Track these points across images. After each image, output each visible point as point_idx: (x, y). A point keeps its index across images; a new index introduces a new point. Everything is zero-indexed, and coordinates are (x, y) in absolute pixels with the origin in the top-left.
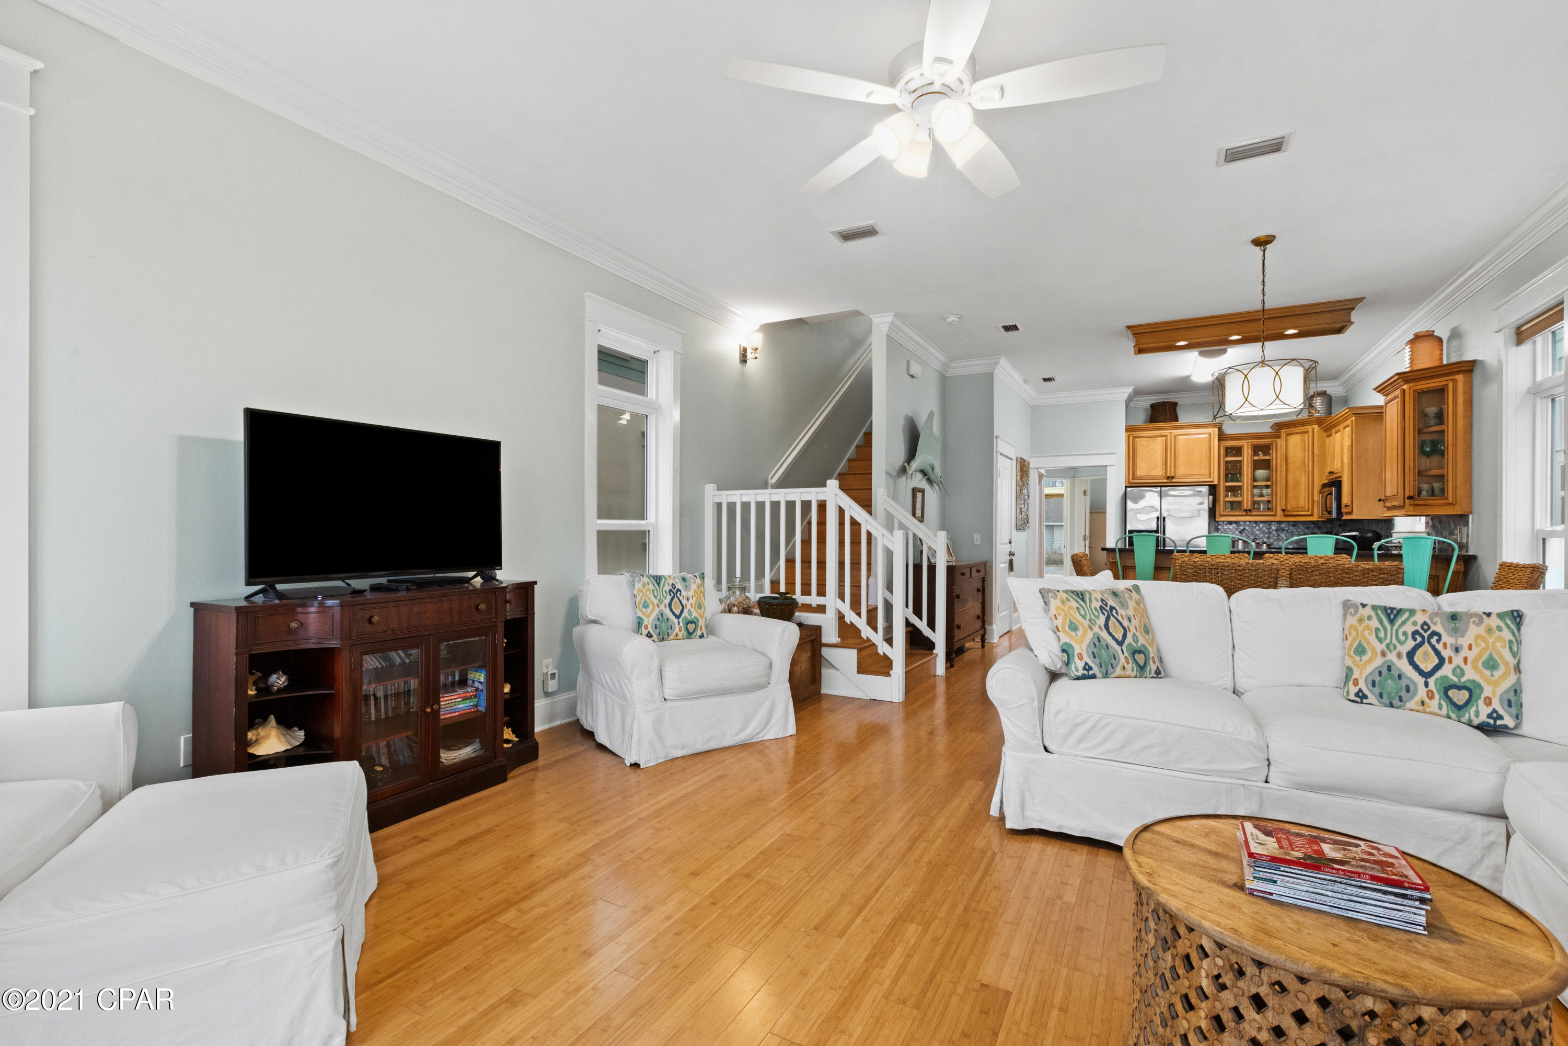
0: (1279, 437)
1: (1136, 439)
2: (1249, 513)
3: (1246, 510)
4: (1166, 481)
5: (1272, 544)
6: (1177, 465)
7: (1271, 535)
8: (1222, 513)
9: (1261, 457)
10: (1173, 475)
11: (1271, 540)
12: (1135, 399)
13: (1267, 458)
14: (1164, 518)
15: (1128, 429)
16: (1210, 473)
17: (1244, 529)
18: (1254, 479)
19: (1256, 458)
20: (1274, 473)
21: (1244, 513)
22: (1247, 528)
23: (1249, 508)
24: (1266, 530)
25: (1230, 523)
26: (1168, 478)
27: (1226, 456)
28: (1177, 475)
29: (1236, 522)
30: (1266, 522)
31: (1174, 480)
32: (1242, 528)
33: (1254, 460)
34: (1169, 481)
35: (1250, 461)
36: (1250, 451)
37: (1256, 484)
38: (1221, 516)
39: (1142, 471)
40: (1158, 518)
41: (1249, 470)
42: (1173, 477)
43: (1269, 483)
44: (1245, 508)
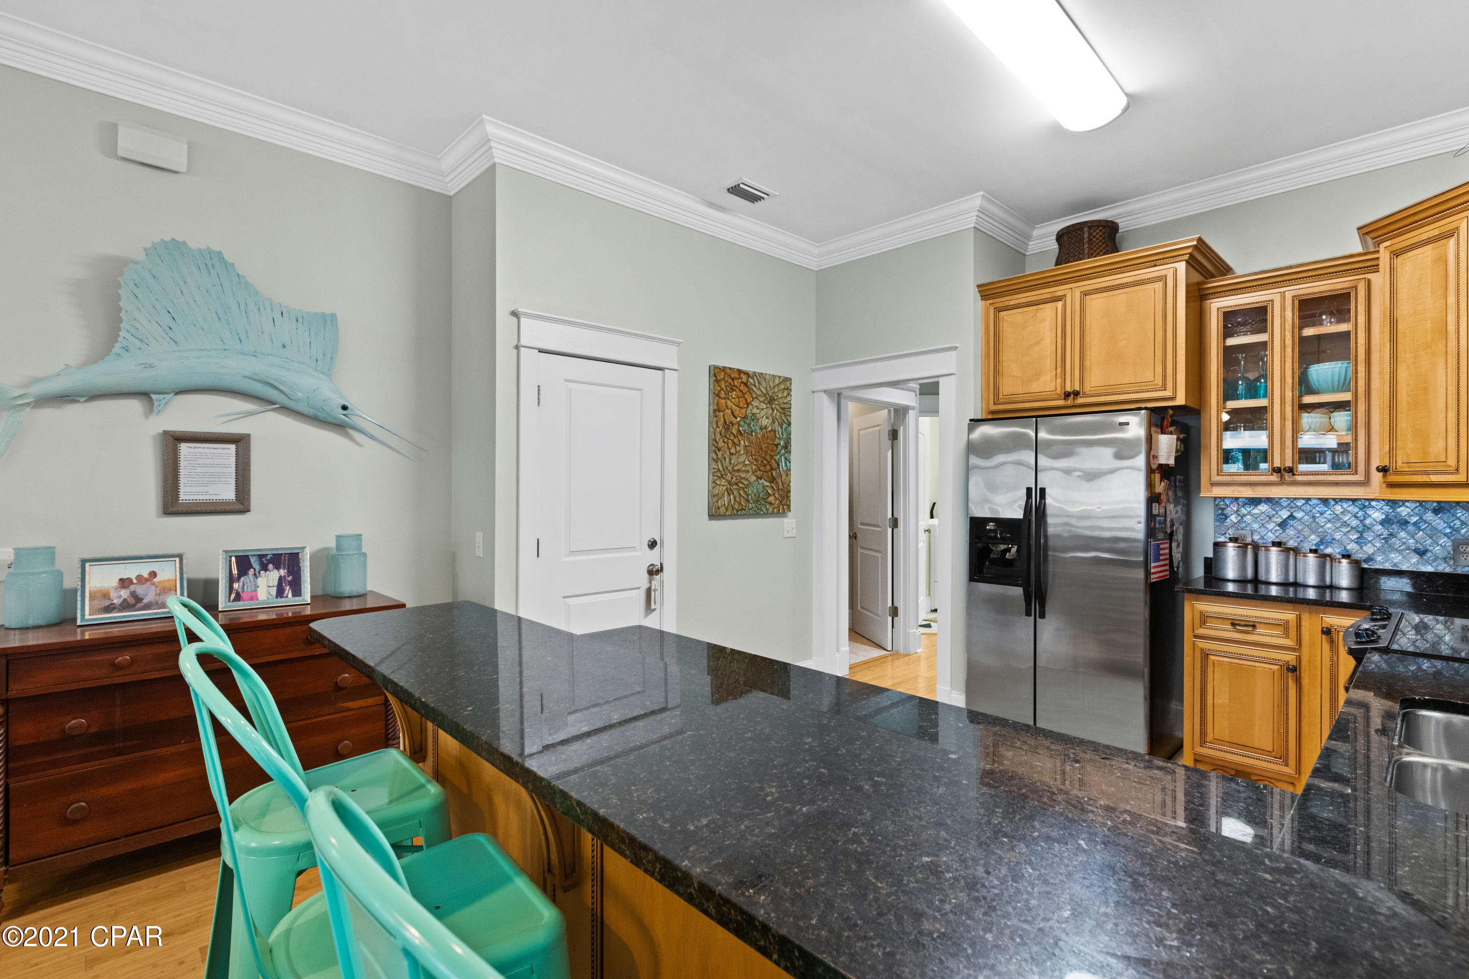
0: (1375, 268)
1: (1002, 314)
2: (1287, 477)
3: (1277, 470)
4: (1061, 403)
5: (1369, 559)
6: (1087, 363)
7: (1369, 536)
8: (1216, 478)
9: (1330, 327)
10: (1077, 388)
11: (1369, 549)
12: (1035, 233)
13: (1343, 327)
14: (1043, 491)
15: (986, 292)
16: (1165, 377)
17: (1291, 517)
18: (1304, 385)
19: (1309, 332)
20: (1361, 368)
21: (1274, 478)
22: (1299, 515)
23: (1289, 464)
24: (1354, 523)
25: (1255, 502)
26: (1067, 395)
27: (1227, 333)
28: (1088, 388)
29: (1268, 500)
30: (1354, 501)
31: (1080, 401)
32: (1285, 514)
33: (1303, 340)
34: (1069, 402)
35: (1289, 342)
36: (1289, 314)
37: (1308, 399)
38: (1213, 484)
39: (1011, 386)
40: (1029, 490)
41: (1289, 364)
42: (1076, 394)
43: (1346, 396)
44: (1277, 464)
